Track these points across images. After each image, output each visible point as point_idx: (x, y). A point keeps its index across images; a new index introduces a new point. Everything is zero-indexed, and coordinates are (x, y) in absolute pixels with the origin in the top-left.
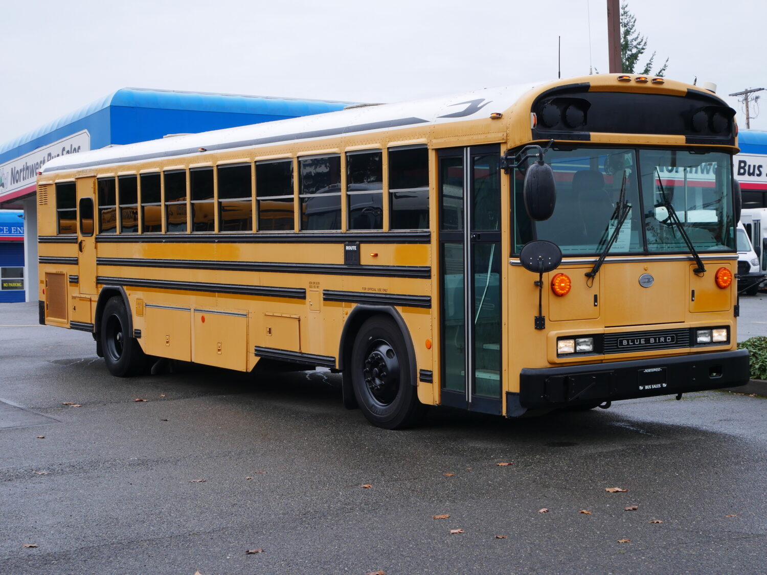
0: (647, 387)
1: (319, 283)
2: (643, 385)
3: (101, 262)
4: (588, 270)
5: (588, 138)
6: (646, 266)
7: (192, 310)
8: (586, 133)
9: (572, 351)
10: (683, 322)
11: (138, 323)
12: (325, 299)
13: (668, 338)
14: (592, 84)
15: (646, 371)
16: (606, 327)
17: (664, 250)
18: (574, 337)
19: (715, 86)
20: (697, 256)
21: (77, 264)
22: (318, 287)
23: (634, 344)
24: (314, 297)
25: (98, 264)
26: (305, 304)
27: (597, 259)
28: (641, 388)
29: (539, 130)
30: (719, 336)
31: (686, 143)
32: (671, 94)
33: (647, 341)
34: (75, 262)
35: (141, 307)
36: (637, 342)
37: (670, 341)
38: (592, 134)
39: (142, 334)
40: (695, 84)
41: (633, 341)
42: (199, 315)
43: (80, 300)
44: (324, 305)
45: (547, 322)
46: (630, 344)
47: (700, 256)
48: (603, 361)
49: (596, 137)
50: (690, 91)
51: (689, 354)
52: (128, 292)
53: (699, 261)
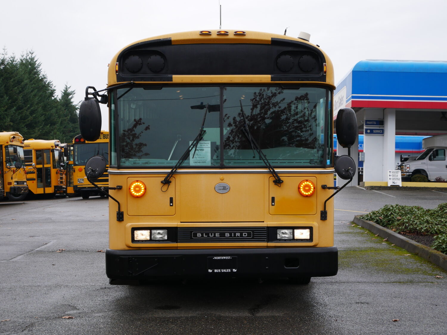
0: (216, 271)
2: (213, 269)
4: (163, 179)
5: (171, 79)
6: (221, 177)
8: (169, 76)
9: (148, 238)
10: (263, 222)
13: (244, 234)
14: (173, 39)
15: (215, 258)
16: (181, 222)
17: (231, 165)
18: (150, 229)
19: (309, 35)
20: (274, 170)
23: (209, 236)
27: (169, 170)
28: (210, 271)
29: (123, 75)
30: (302, 234)
31: (271, 81)
32: (256, 43)
33: (222, 235)
36: (212, 235)
37: (246, 236)
38: (174, 76)
40: (285, 34)
41: (207, 234)
45: (125, 216)
46: (204, 236)
47: (276, 170)
48: (178, 248)
49: (177, 78)
50: (273, 39)
51: (268, 247)
53: (275, 174)
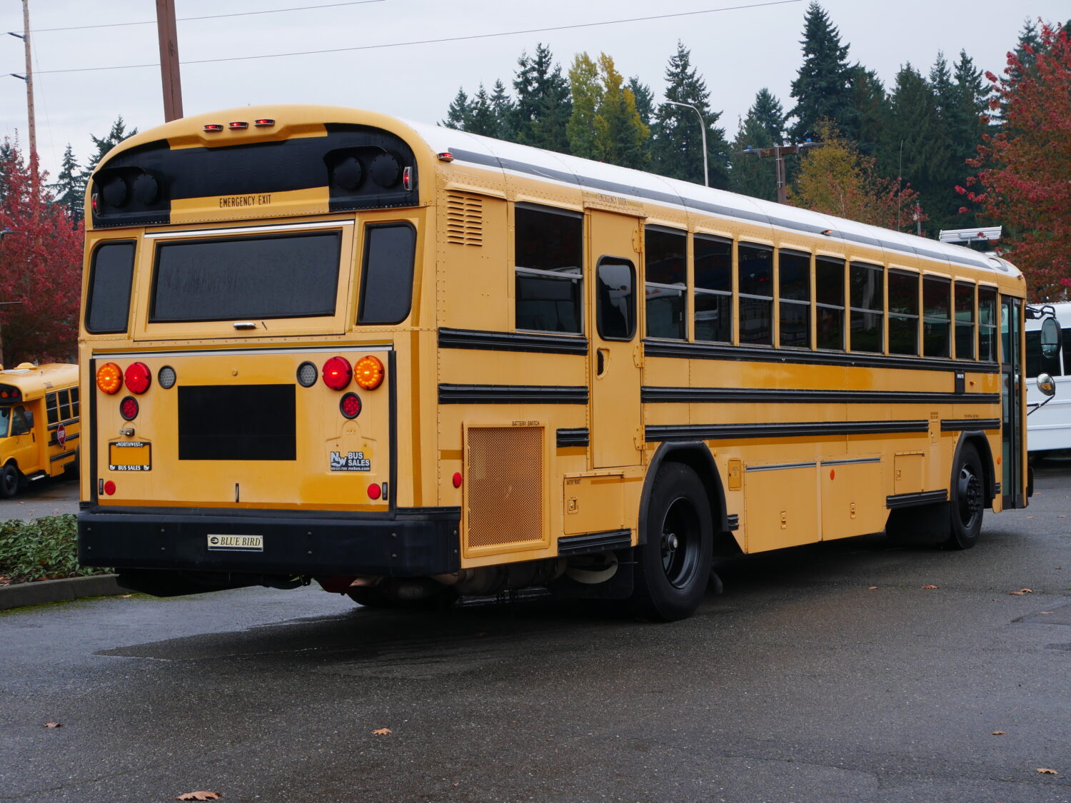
1: (937, 413)
3: (650, 396)
7: (818, 464)
11: (733, 503)
12: (942, 430)
21: (585, 402)
22: (937, 418)
24: (935, 427)
25: (644, 400)
26: (927, 437)
34: (578, 396)
35: (738, 472)
39: (740, 522)
42: (828, 469)
43: (593, 483)
44: (942, 436)
52: (713, 451)
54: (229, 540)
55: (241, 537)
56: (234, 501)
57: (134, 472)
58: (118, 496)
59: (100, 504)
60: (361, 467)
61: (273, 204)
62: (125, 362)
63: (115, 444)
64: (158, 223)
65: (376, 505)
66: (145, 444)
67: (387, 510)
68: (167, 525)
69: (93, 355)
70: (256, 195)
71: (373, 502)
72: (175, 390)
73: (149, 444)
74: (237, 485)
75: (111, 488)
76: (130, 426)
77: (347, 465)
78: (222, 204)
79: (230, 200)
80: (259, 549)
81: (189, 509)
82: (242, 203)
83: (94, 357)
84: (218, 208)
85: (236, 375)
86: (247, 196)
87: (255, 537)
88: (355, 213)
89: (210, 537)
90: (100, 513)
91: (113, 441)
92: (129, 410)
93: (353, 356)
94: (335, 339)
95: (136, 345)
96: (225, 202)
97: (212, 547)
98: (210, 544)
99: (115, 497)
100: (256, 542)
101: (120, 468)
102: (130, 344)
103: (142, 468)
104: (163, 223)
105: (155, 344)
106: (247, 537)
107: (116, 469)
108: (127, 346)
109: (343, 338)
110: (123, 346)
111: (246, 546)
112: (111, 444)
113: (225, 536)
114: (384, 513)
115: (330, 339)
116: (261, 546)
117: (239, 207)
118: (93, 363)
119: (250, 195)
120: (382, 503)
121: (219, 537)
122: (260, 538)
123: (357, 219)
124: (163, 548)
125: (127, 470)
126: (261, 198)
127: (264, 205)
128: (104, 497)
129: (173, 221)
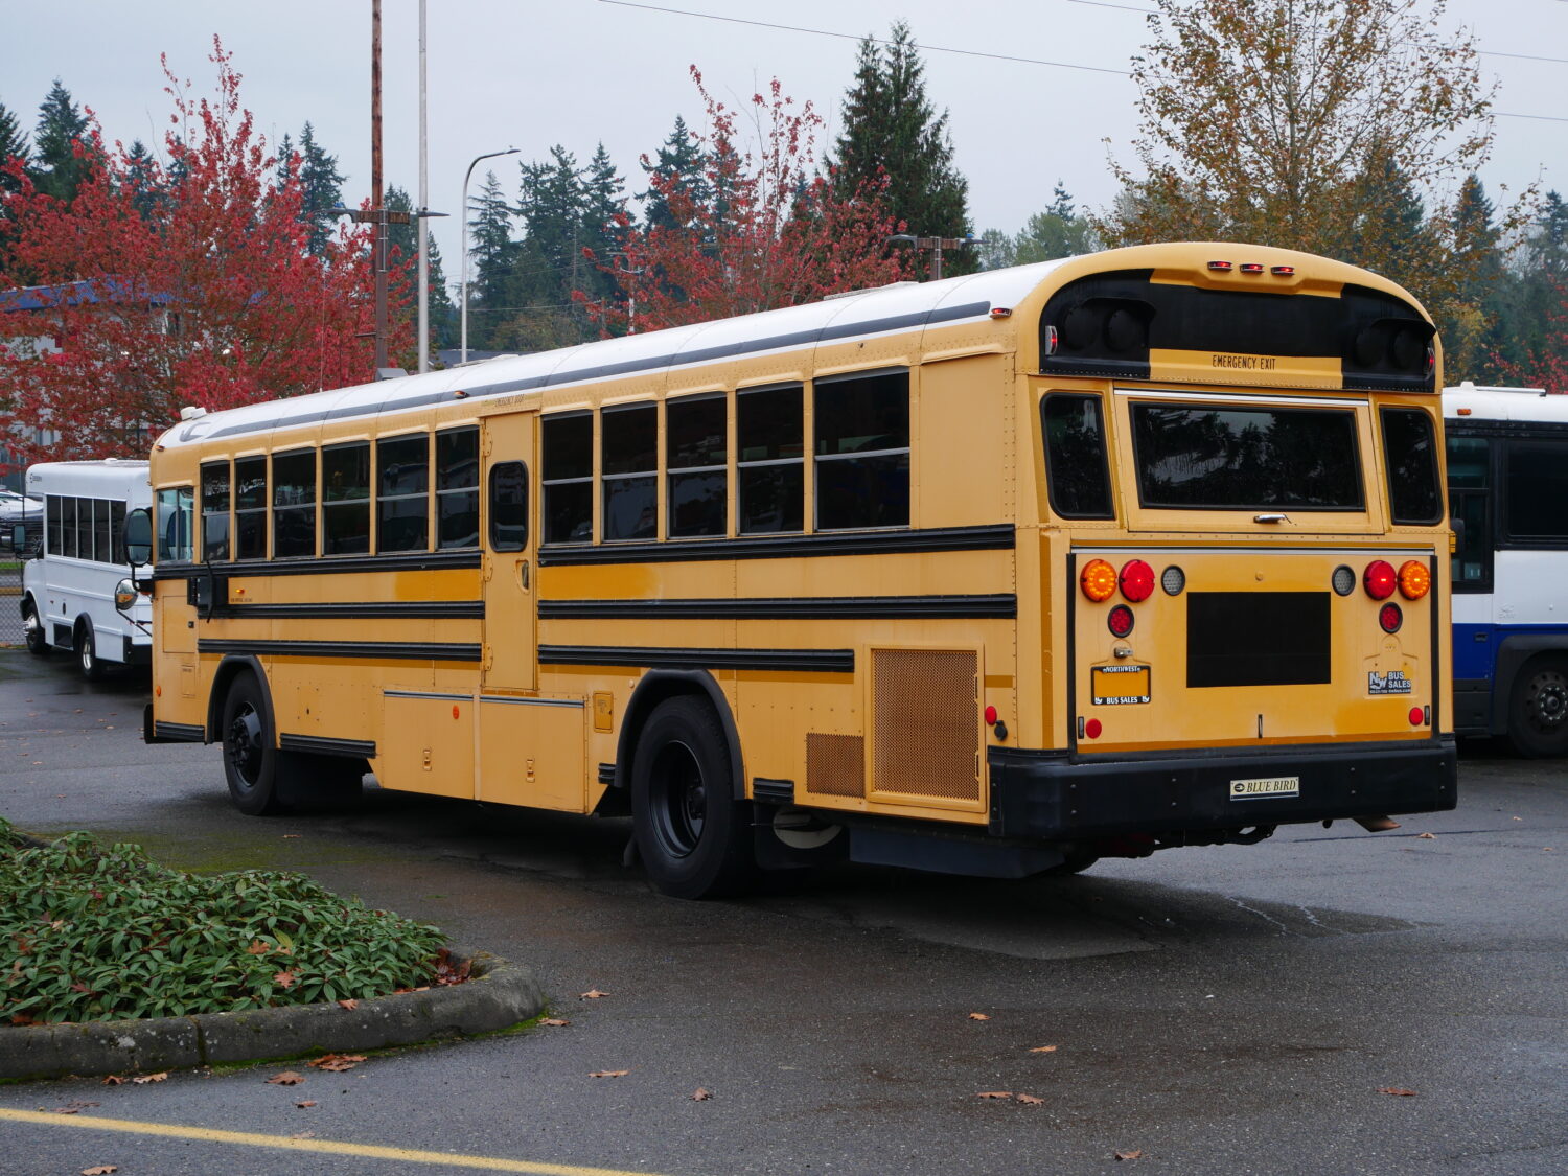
54: (1258, 785)
55: (1272, 781)
56: (1256, 736)
57: (1131, 706)
58: (1105, 738)
59: (1079, 751)
60: (1402, 689)
61: (1277, 371)
62: (1118, 559)
63: (1100, 669)
64: (1134, 377)
65: (1418, 732)
66: (1142, 668)
67: (1428, 737)
68: (1179, 773)
69: (1072, 548)
70: (1259, 357)
71: (1415, 729)
72: (1183, 598)
73: (1148, 668)
74: (1260, 717)
75: (1095, 728)
76: (1120, 644)
77: (1387, 687)
78: (1216, 362)
79: (1226, 359)
80: (1295, 793)
81: (1204, 750)
82: (1241, 364)
83: (1074, 551)
84: (1211, 367)
85: (1258, 580)
86: (1247, 356)
87: (1289, 779)
88: (1367, 393)
89: (1234, 783)
90: (1083, 763)
91: (1097, 665)
92: (1121, 623)
93: (1396, 560)
94: (1373, 539)
95: (1131, 537)
96: (1220, 360)
97: (1235, 797)
98: (1233, 793)
99: (1102, 739)
100: (1290, 785)
101: (1108, 701)
102: (1123, 535)
103: (1140, 701)
104: (1139, 376)
105: (1156, 537)
106: (1279, 780)
107: (1104, 702)
108: (1119, 538)
109: (1382, 540)
110: (1114, 538)
111: (1279, 791)
112: (1093, 670)
113: (1253, 781)
114: (1428, 741)
115: (1367, 539)
116: (1297, 789)
117: (1237, 369)
118: (1071, 559)
119: (1251, 356)
120: (1424, 729)
121: (1245, 783)
122: (1296, 780)
123: (1371, 400)
124: (1174, 804)
125: (1119, 703)
126: (1264, 361)
127: (1267, 371)
128: (1085, 741)
129: (1153, 377)
